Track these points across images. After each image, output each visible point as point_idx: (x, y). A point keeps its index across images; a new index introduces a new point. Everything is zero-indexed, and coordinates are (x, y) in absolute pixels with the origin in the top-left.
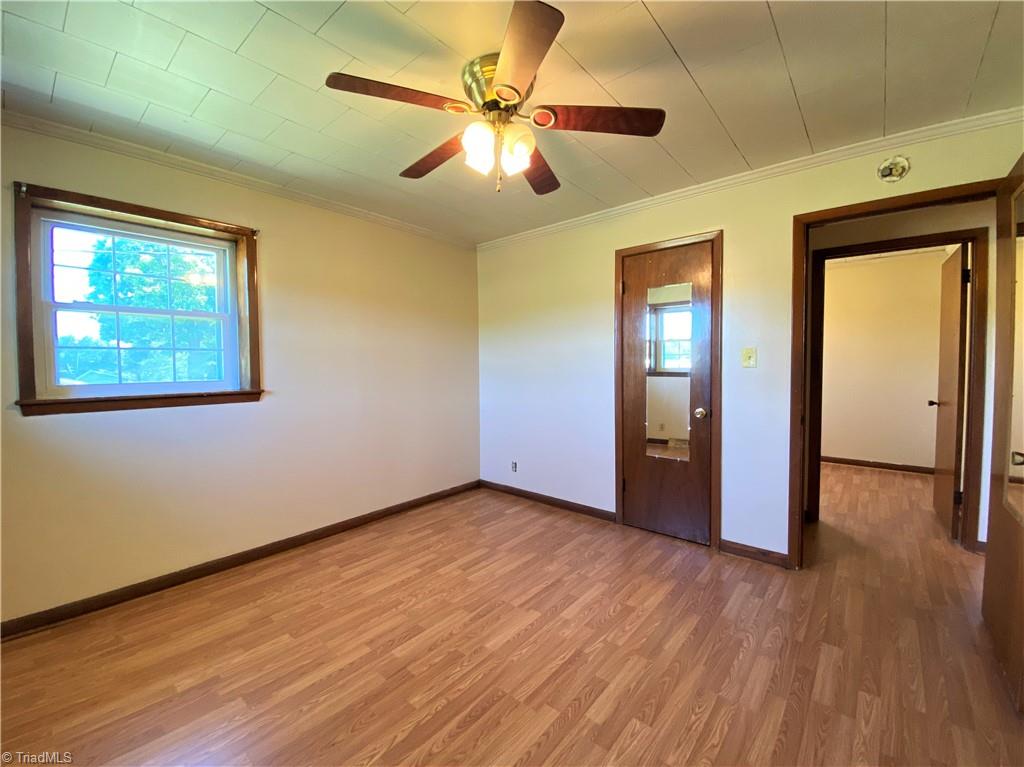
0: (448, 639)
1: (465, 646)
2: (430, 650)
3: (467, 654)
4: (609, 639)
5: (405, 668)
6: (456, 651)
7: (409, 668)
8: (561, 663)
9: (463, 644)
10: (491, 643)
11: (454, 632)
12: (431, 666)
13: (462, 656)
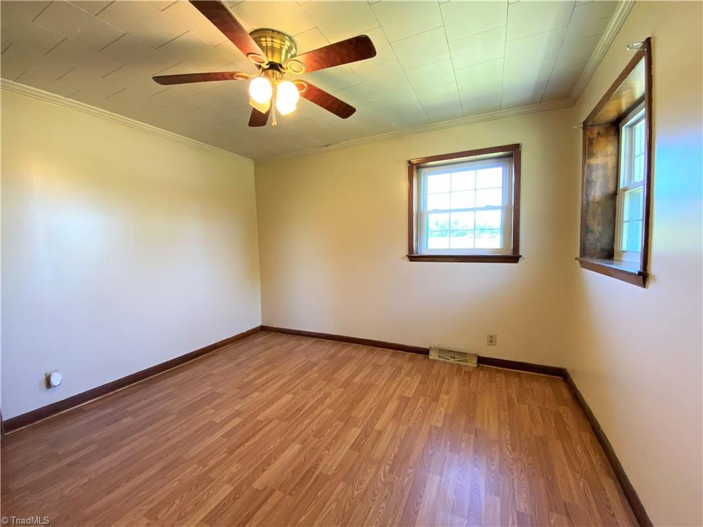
0: (329, 445)
1: (315, 442)
2: (337, 436)
3: (311, 438)
4: (201, 468)
5: (346, 423)
6: (320, 438)
7: (343, 423)
8: (247, 444)
9: (316, 444)
10: (296, 448)
11: (327, 451)
12: (331, 427)
13: (314, 436)
